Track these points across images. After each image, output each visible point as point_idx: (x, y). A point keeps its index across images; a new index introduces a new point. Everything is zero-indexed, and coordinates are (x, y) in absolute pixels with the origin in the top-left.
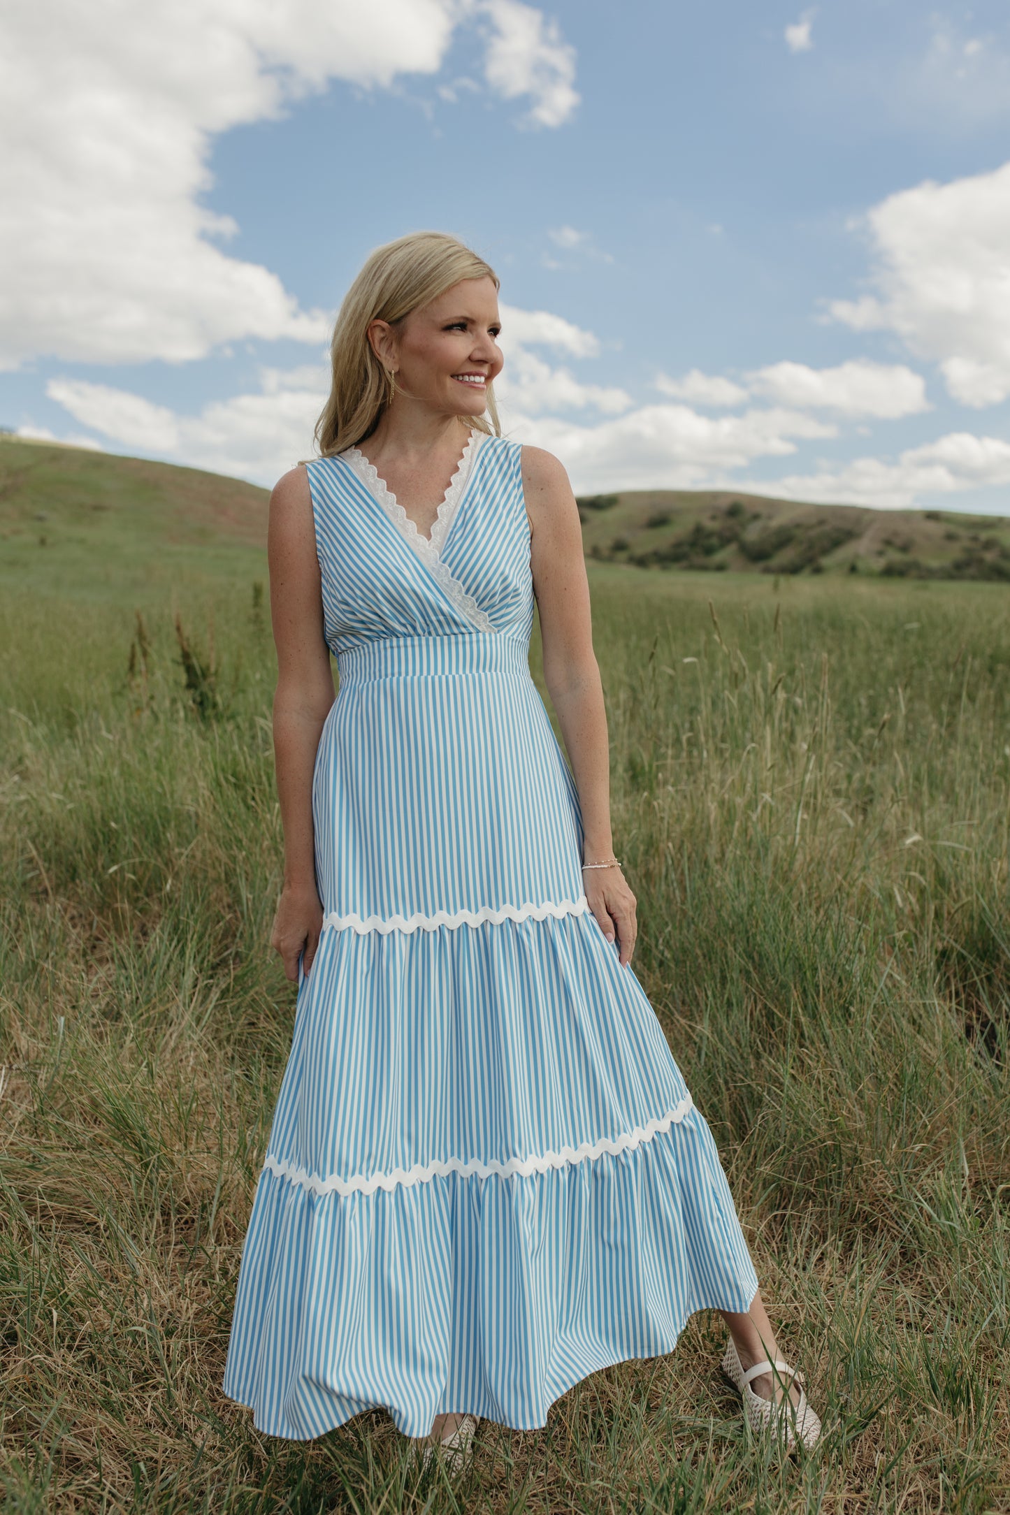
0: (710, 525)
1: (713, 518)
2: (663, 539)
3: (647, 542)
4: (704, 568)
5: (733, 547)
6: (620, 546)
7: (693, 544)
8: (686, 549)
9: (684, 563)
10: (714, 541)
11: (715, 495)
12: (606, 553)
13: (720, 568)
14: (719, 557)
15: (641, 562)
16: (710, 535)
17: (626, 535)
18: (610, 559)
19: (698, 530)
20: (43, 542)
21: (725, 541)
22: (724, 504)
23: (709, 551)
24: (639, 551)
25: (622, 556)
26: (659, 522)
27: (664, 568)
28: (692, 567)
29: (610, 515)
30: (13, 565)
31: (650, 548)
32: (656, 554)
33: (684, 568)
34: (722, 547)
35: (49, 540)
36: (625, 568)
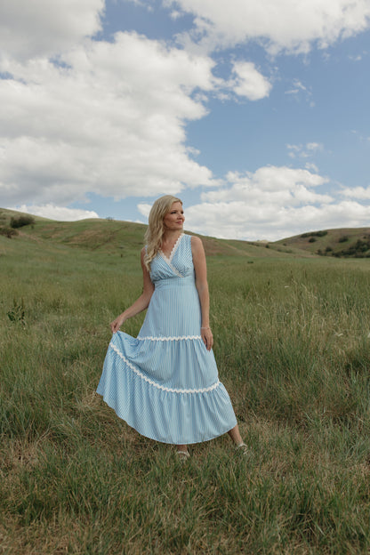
0: (363, 240)
1: (365, 238)
2: (346, 246)
3: (338, 248)
4: (362, 257)
6: (329, 250)
7: (357, 248)
8: (354, 250)
9: (354, 255)
10: (365, 246)
11: (365, 229)
12: (323, 252)
13: (368, 256)
14: (368, 253)
15: (337, 255)
16: (365, 244)
17: (331, 246)
18: (325, 255)
19: (359, 242)
20: (122, 256)
22: (369, 232)
23: (364, 250)
24: (336, 252)
25: (330, 253)
26: (344, 240)
27: (346, 257)
28: (357, 257)
29: (324, 239)
30: (111, 264)
31: (340, 250)
32: (342, 252)
33: (353, 257)
34: (369, 248)
35: (124, 255)
36: (330, 258)
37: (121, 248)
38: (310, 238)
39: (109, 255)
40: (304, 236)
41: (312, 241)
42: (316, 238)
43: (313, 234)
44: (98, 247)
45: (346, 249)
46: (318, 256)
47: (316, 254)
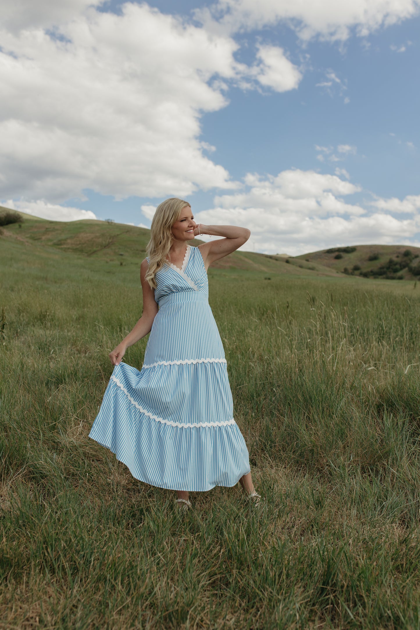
0: (395, 259)
1: (398, 257)
2: (375, 265)
3: (367, 267)
4: (393, 278)
5: (407, 269)
6: (356, 268)
7: (388, 268)
8: (385, 270)
9: (384, 276)
10: (398, 266)
11: (398, 247)
12: (350, 271)
13: (400, 278)
14: (399, 274)
15: (365, 275)
16: (396, 264)
17: (359, 264)
18: (352, 274)
19: (391, 262)
21: (403, 267)
22: (403, 251)
23: (396, 271)
24: (364, 271)
25: (357, 272)
26: (374, 258)
27: (375, 278)
28: (388, 278)
29: (351, 256)
30: (109, 272)
31: (369, 270)
32: (372, 272)
33: (384, 278)
34: (401, 269)
35: (124, 264)
36: (358, 277)
37: (121, 255)
38: (336, 254)
39: (107, 262)
40: (330, 251)
41: (338, 257)
42: (342, 254)
43: (339, 250)
44: (95, 252)
45: (375, 269)
46: (344, 275)
47: (342, 272)
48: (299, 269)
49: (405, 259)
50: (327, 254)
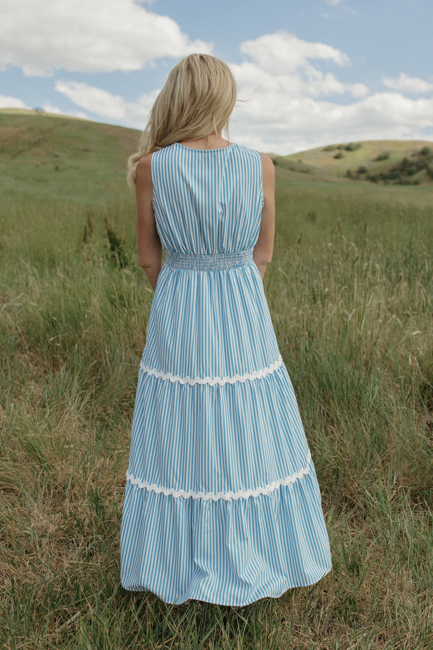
0: (411, 159)
1: (414, 155)
2: (385, 166)
3: (375, 169)
4: (408, 183)
5: (424, 171)
6: (362, 171)
7: (402, 170)
8: (398, 172)
9: (397, 180)
10: (414, 168)
11: (415, 143)
12: (354, 175)
13: (416, 183)
14: (416, 176)
15: (373, 179)
16: (412, 164)
17: (365, 165)
18: (357, 178)
19: (405, 162)
20: (57, 169)
21: (419, 168)
22: (419, 148)
23: (410, 173)
24: (372, 174)
25: (363, 176)
26: (383, 158)
27: (386, 184)
28: (401, 183)
29: (357, 154)
30: (40, 180)
31: (378, 172)
32: (381, 175)
33: (395, 184)
34: (418, 171)
35: (60, 168)
36: (364, 183)
37: (57, 156)
38: (337, 152)
39: (37, 166)
40: (328, 149)
41: (337, 157)
42: (344, 152)
43: (339, 147)
44: (20, 152)
45: (386, 172)
46: (346, 180)
47: (344, 176)
48: (289, 172)
49: (423, 157)
50: (325, 153)
